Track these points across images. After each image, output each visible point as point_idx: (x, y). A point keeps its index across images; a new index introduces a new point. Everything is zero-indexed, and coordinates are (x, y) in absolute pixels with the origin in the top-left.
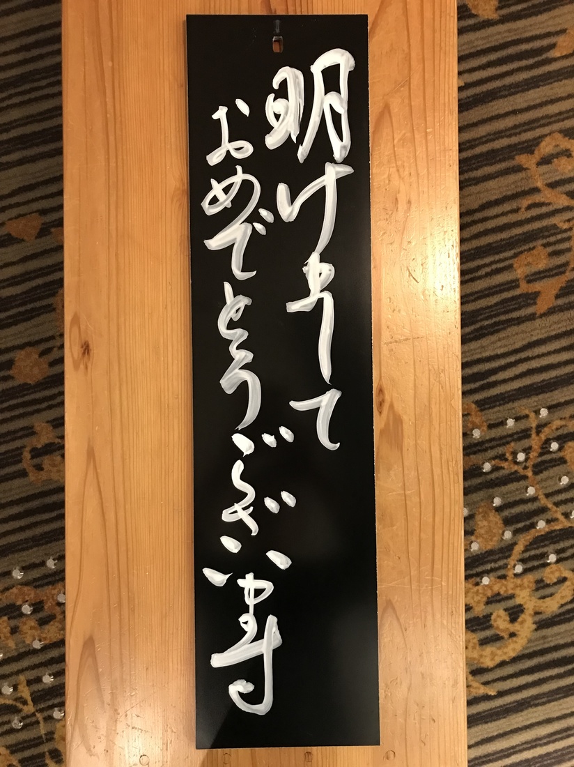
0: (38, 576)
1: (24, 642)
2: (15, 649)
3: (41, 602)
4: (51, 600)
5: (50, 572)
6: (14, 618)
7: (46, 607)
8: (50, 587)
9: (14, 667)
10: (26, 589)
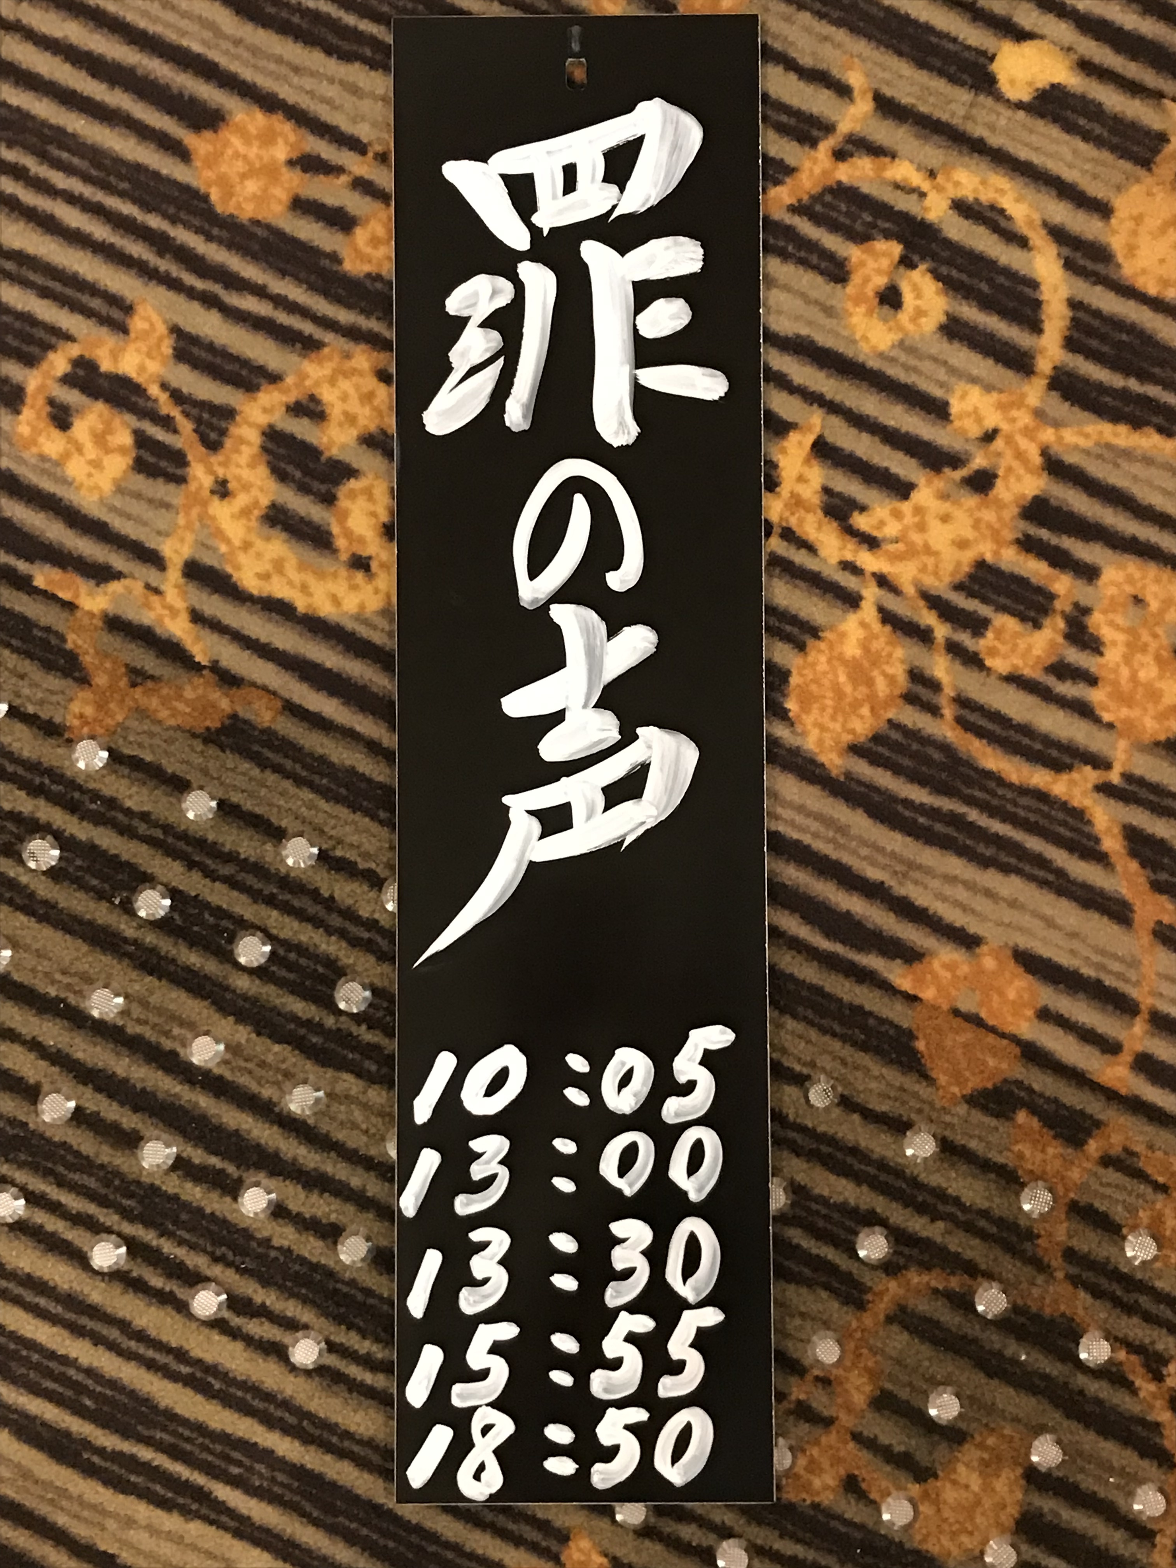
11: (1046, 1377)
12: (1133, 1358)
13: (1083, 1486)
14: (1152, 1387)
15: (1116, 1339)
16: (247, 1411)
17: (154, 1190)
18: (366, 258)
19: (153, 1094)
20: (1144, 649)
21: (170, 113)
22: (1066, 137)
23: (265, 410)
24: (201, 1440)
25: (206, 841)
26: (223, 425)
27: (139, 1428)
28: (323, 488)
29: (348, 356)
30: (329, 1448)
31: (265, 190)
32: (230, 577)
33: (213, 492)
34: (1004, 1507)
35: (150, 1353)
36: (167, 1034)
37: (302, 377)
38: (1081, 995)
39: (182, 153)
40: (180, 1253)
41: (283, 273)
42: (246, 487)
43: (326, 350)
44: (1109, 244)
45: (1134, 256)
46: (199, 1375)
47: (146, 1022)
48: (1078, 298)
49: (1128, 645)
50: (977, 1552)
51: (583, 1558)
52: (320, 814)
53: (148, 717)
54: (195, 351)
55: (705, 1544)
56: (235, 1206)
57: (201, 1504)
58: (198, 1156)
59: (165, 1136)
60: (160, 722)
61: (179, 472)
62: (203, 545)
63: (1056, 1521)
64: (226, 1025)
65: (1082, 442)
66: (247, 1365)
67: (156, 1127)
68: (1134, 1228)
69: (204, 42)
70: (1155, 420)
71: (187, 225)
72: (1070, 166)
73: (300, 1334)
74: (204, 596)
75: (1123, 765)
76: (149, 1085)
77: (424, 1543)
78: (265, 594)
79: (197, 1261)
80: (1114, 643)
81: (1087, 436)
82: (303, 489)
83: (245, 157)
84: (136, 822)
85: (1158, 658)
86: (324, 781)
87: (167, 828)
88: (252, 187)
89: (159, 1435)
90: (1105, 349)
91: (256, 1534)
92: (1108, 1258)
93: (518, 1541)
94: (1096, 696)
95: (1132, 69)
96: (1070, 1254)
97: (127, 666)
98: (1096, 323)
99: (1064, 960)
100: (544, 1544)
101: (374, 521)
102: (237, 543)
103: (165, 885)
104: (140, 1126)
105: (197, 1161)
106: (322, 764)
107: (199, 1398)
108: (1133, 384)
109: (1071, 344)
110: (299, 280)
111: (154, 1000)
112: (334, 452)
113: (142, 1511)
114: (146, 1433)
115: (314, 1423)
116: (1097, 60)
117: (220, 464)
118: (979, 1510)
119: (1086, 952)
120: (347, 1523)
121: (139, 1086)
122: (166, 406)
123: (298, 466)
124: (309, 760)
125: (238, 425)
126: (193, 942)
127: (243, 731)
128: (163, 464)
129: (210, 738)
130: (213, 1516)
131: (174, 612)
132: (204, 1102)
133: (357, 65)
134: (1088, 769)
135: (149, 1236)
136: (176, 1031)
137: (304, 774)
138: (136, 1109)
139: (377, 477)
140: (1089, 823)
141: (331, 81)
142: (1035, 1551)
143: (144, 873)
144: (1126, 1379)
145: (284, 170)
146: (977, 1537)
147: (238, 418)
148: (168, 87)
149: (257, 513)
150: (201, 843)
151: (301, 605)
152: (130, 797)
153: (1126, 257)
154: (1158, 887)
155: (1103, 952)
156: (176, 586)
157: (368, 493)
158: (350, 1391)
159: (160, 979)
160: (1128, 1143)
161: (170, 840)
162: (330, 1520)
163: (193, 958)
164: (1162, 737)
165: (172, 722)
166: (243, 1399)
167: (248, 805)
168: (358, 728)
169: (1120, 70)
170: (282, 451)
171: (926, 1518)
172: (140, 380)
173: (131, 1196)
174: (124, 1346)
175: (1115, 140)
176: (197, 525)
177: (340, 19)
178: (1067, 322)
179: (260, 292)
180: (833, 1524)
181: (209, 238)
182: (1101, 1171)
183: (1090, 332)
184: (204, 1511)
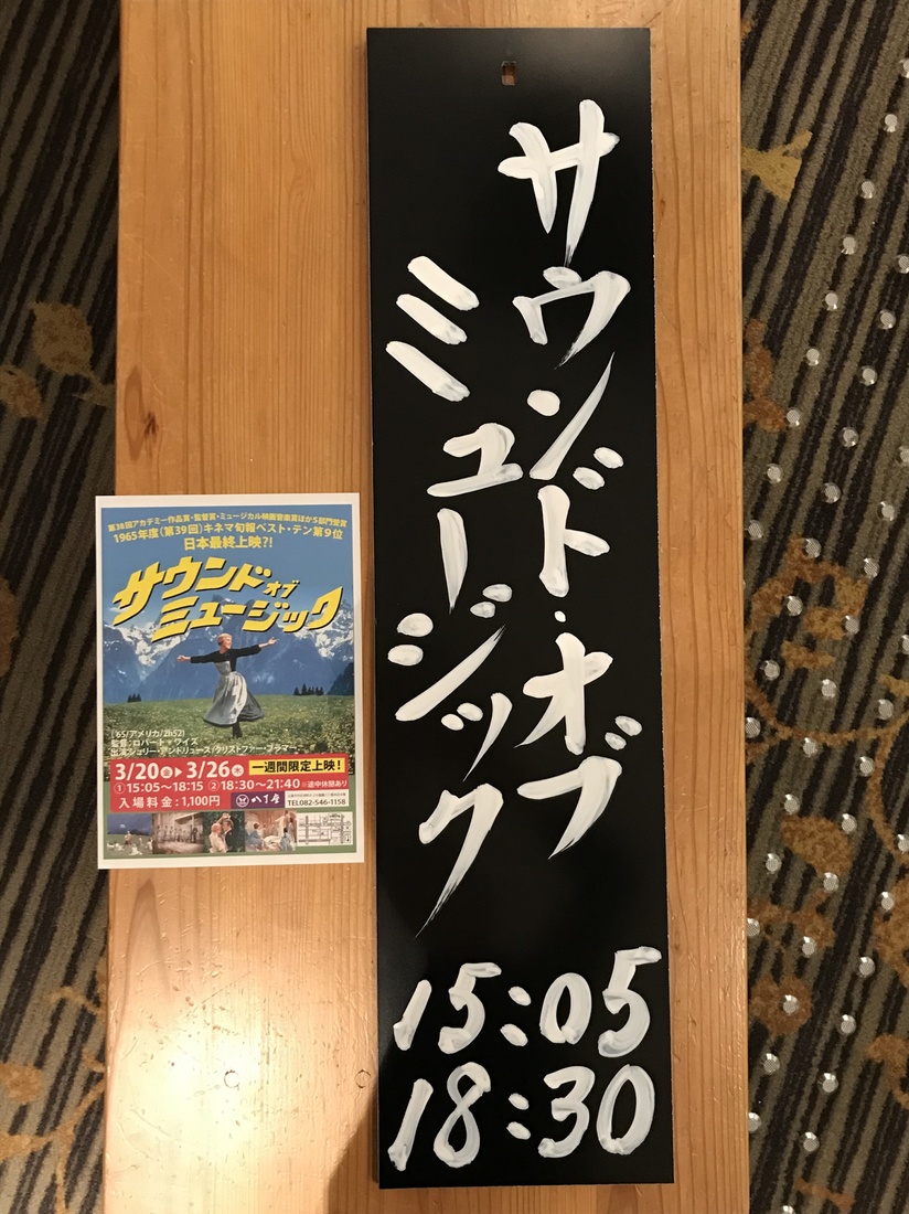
0: (758, 561)
1: (835, 642)
2: (839, 659)
3: (798, 581)
4: (805, 566)
5: (765, 541)
6: (794, 630)
7: (810, 580)
8: (786, 555)
9: (860, 679)
10: (765, 589)
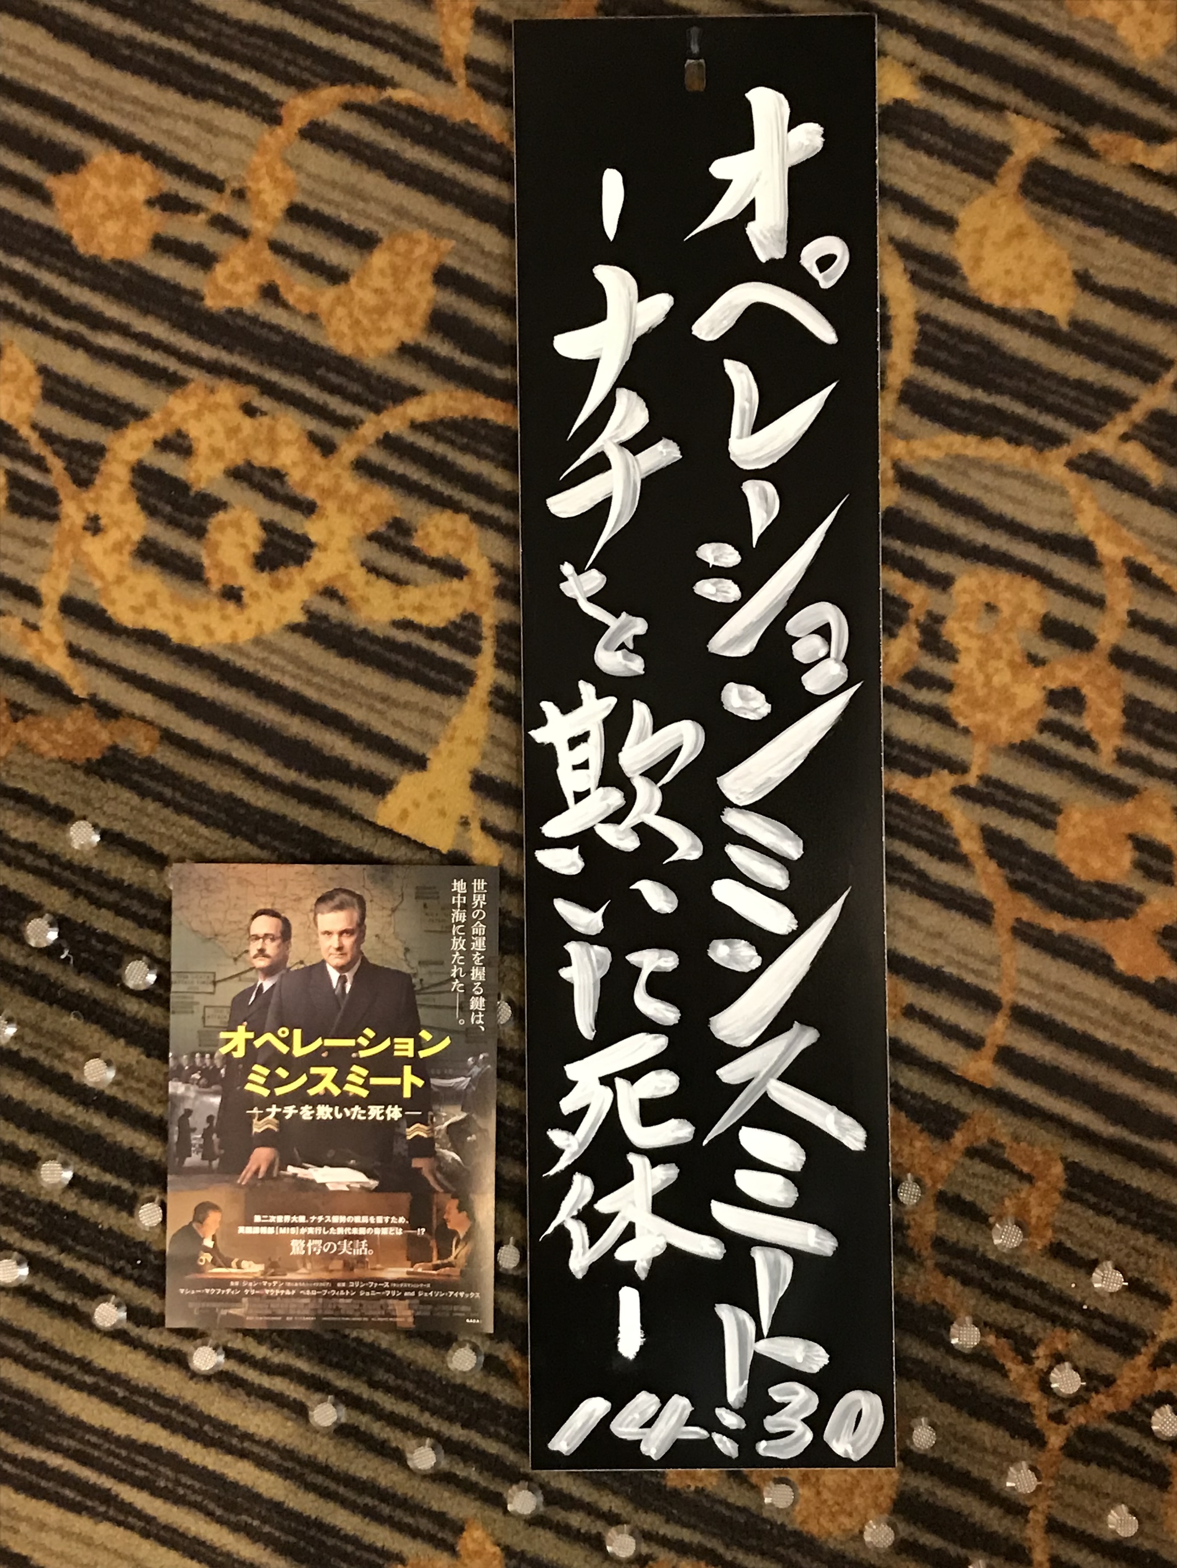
11: (919, 1362)
12: (1003, 1341)
13: (957, 1466)
14: (1022, 1369)
15: (986, 1324)
16: (150, 1417)
17: (53, 1208)
18: (226, 294)
19: (48, 1115)
20: (998, 656)
21: (30, 157)
22: (910, 153)
23: (134, 447)
24: (106, 1446)
25: (90, 869)
26: (94, 464)
27: (48, 1435)
28: (194, 521)
29: (212, 391)
30: (230, 1450)
31: (126, 230)
32: (104, 611)
33: (85, 528)
34: (882, 1488)
35: (55, 1364)
36: (60, 1057)
37: (169, 413)
38: (944, 993)
39: (45, 198)
40: (81, 1267)
41: (145, 312)
42: (118, 523)
43: (192, 386)
44: (955, 260)
45: (979, 267)
46: (103, 1384)
47: (38, 1046)
48: (925, 311)
49: (983, 651)
50: (857, 1531)
51: (477, 1548)
52: (202, 842)
53: (32, 750)
54: (64, 391)
55: (594, 1531)
56: (131, 1221)
57: (109, 1506)
58: (93, 1173)
59: (60, 1156)
60: (41, 756)
61: (52, 510)
62: (77, 580)
63: (931, 1500)
64: (118, 1048)
65: (934, 455)
66: (149, 1373)
67: (53, 1147)
68: (1000, 1218)
69: (61, 87)
70: (1002, 429)
71: (51, 269)
72: (914, 180)
73: (199, 1341)
74: (81, 632)
75: (980, 768)
76: (44, 1107)
77: (324, 1538)
78: (139, 626)
79: (97, 1274)
80: (968, 649)
81: (938, 447)
82: (172, 522)
83: (105, 198)
84: (22, 853)
85: (1012, 664)
86: (204, 808)
87: (53, 859)
88: (113, 228)
89: (66, 1442)
90: (953, 361)
91: (162, 1533)
92: (976, 1247)
93: (415, 1533)
94: (952, 702)
95: (973, 82)
96: (939, 1243)
97: (7, 701)
98: (943, 336)
99: (928, 960)
100: (440, 1535)
101: (242, 552)
102: (110, 577)
103: (54, 914)
104: (36, 1147)
105: (93, 1178)
106: (199, 791)
107: (105, 1406)
108: (980, 396)
109: (919, 358)
110: (163, 318)
111: (47, 1025)
112: (202, 486)
113: (51, 1514)
114: (54, 1440)
115: (214, 1426)
116: (939, 74)
117: (92, 500)
118: (857, 1492)
119: (948, 951)
120: (249, 1520)
121: (34, 1108)
122: (37, 447)
123: (168, 502)
124: (188, 787)
125: (106, 462)
126: (81, 968)
127: (124, 762)
128: (37, 503)
129: (92, 769)
130: (121, 1517)
131: (51, 647)
132: (98, 1121)
133: (211, 103)
134: (946, 772)
135: (50, 1252)
136: (68, 1055)
137: (183, 801)
138: (32, 1130)
139: (245, 508)
140: (948, 825)
141: (187, 119)
142: (912, 1529)
143: (32, 903)
144: (996, 1362)
145: (144, 209)
146: (857, 1518)
147: (108, 456)
148: (27, 131)
149: (128, 548)
150: (86, 872)
151: (175, 635)
152: (16, 828)
153: (972, 269)
154: (1016, 886)
155: (964, 951)
156: (52, 622)
157: (237, 525)
158: (249, 1394)
159: (51, 1004)
160: (992, 1136)
161: (56, 869)
162: (233, 1518)
163: (82, 984)
164: (1017, 741)
165: (54, 755)
166: (147, 1406)
167: (131, 834)
168: (234, 755)
169: (961, 83)
170: (151, 488)
171: (807, 1501)
172: (11, 421)
173: (32, 1214)
174: (30, 1357)
175: (960, 154)
176: (72, 561)
177: (192, 58)
178: (915, 336)
179: (123, 330)
180: (718, 1507)
181: (73, 280)
182: (968, 1162)
183: (939, 344)
184: (111, 1512)
